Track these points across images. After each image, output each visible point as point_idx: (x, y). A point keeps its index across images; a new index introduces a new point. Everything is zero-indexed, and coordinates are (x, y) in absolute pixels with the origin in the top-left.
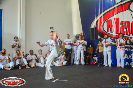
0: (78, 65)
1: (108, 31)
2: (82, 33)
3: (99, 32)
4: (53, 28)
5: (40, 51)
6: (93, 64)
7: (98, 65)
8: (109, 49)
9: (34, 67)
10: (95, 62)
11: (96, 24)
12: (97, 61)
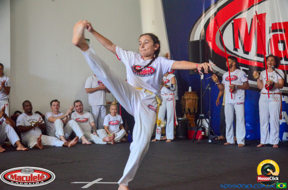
0: (157, 140)
1: (236, 49)
2: (167, 54)
3: (211, 52)
4: (88, 40)
5: (54, 103)
6: (196, 139)
7: (210, 141)
8: (240, 98)
9: (35, 147)
10: (203, 133)
11: (204, 32)
12: (207, 129)
